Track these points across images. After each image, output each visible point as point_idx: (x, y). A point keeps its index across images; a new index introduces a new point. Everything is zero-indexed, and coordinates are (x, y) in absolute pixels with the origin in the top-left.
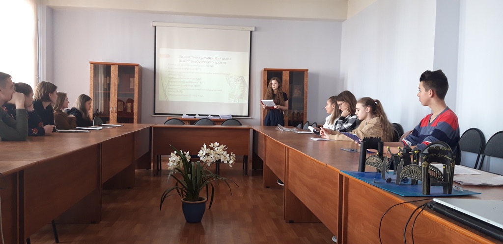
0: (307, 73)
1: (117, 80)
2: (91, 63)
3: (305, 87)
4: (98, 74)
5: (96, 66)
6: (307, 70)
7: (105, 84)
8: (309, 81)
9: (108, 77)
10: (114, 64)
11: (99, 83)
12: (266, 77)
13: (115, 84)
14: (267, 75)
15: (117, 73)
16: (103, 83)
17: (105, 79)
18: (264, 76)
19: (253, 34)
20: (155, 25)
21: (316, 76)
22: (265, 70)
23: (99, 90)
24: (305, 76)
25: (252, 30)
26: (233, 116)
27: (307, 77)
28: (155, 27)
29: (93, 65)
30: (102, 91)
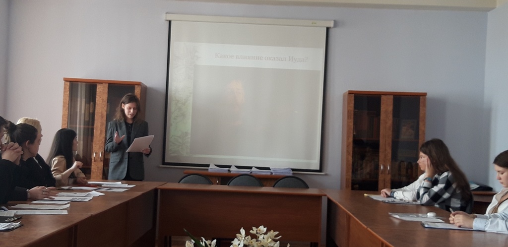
0: (425, 100)
1: (105, 108)
2: (66, 80)
3: (421, 124)
4: (77, 97)
5: (73, 85)
6: (424, 95)
7: (87, 114)
8: (428, 113)
9: (91, 103)
10: (101, 82)
11: (77, 112)
12: (352, 105)
13: (102, 115)
14: (353, 102)
15: (105, 97)
16: (83, 112)
17: (87, 105)
18: (349, 104)
19: (332, 32)
20: (170, 19)
21: (441, 104)
22: (350, 93)
23: (76, 124)
24: (421, 104)
25: (328, 26)
26: (293, 170)
27: (424, 106)
28: (170, 22)
29: (68, 83)
30: (82, 126)
